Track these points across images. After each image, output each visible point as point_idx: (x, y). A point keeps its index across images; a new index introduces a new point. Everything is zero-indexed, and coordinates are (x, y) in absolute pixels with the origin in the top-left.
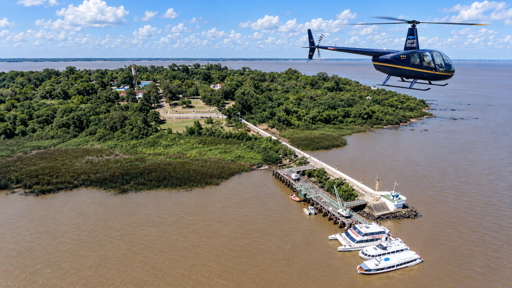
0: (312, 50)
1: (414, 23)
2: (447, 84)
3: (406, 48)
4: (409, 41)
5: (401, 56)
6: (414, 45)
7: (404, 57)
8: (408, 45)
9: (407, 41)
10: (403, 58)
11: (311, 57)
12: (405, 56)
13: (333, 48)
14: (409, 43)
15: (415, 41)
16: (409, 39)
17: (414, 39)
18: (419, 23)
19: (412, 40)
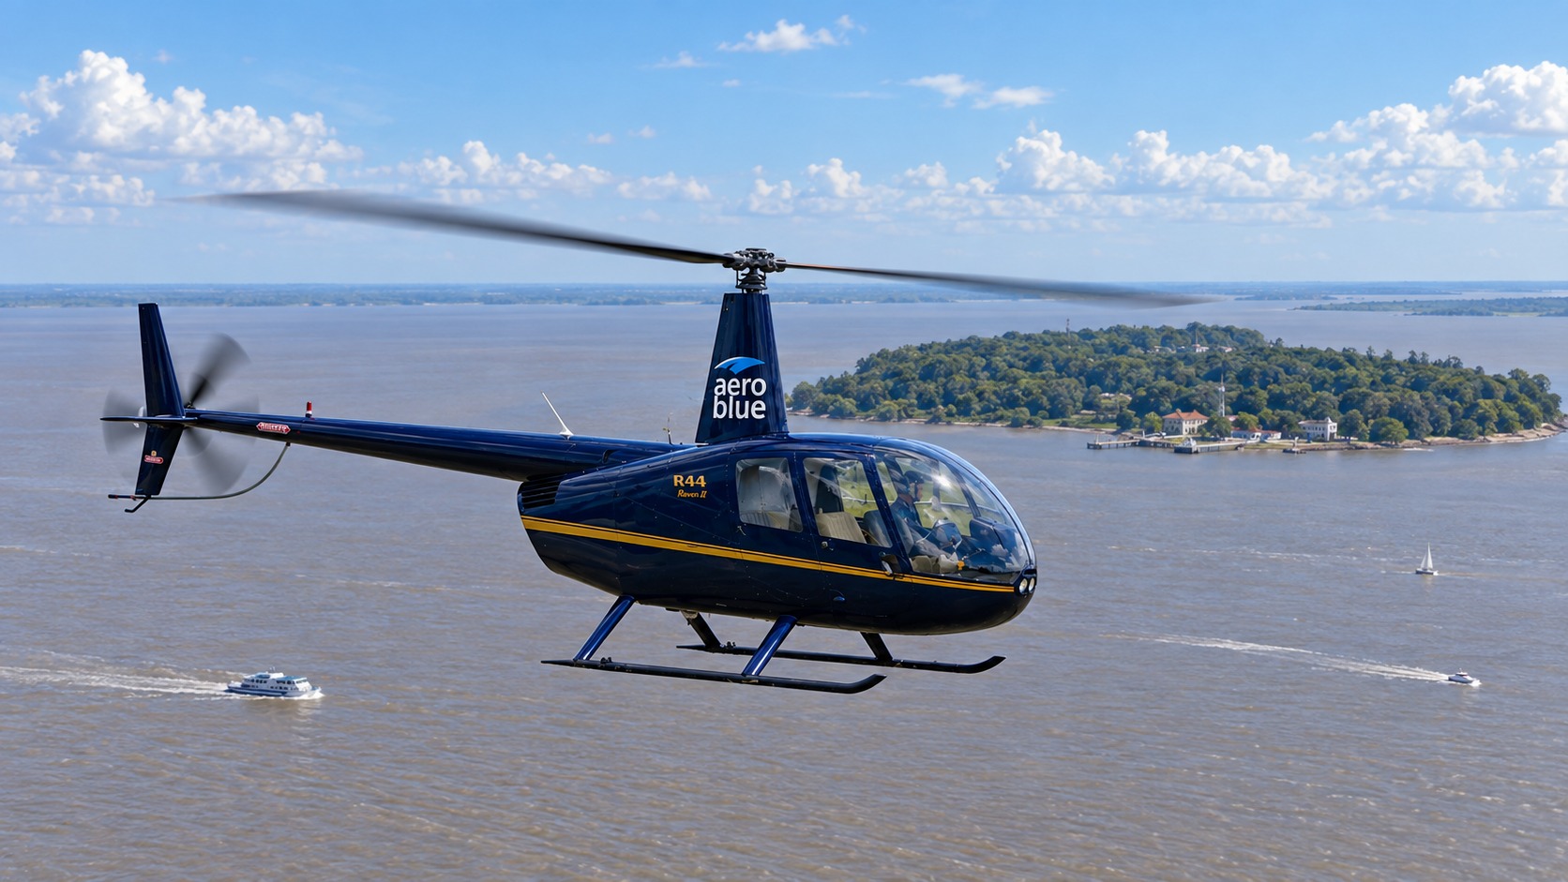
0: (162, 439)
1: (756, 265)
2: (996, 660)
3: (710, 429)
4: (723, 386)
5: (678, 480)
6: (756, 410)
7: (697, 488)
8: (720, 408)
9: (711, 385)
10: (687, 488)
11: (150, 481)
12: (702, 482)
13: (284, 428)
14: (725, 398)
15: (759, 387)
16: (728, 375)
17: (751, 373)
18: (781, 267)
19: (740, 376)
